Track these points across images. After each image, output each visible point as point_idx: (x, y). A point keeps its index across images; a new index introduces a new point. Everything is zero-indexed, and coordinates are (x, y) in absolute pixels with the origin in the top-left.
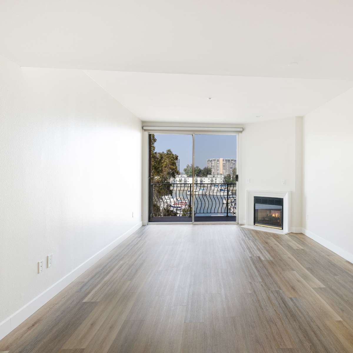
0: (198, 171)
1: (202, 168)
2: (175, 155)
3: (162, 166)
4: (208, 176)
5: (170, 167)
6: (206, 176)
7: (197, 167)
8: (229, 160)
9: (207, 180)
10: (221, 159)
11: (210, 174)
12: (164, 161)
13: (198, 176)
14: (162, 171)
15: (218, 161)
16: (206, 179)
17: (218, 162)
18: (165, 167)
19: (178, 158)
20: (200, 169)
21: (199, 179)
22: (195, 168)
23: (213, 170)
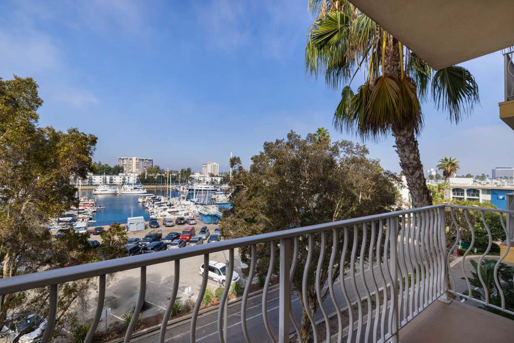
0: (108, 168)
1: (112, 166)
2: (91, 135)
3: (58, 154)
4: (120, 174)
5: (78, 158)
6: (117, 175)
7: (106, 165)
8: (143, 160)
9: (118, 179)
10: (134, 159)
11: (122, 172)
12: (63, 145)
13: (107, 174)
14: (55, 165)
15: (131, 159)
16: (117, 177)
17: (131, 161)
18: (65, 157)
19: (97, 141)
20: (109, 167)
21: (108, 177)
22: (104, 166)
23: (125, 169)
